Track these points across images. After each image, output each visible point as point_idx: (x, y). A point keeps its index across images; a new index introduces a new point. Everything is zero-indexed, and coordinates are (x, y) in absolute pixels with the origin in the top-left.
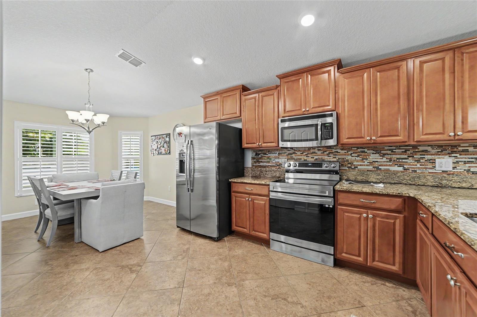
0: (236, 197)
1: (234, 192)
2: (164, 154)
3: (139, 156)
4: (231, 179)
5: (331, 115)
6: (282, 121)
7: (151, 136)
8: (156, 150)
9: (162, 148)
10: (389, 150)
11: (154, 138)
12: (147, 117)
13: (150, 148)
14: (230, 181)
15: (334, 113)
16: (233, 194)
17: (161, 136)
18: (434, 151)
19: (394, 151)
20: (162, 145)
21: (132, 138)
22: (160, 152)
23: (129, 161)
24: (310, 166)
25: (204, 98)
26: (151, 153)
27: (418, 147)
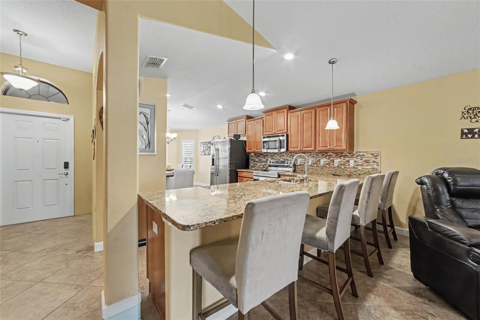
0: (240, 179)
1: (240, 177)
2: (207, 155)
3: (192, 156)
4: (237, 169)
5: (283, 136)
6: (264, 138)
7: (200, 143)
8: (202, 152)
9: (206, 151)
10: (316, 154)
11: (201, 144)
12: (197, 131)
13: (199, 151)
14: (237, 170)
15: (285, 134)
16: (238, 177)
17: (205, 143)
18: (334, 155)
19: (318, 155)
20: (206, 149)
21: (188, 144)
22: (205, 153)
23: (187, 159)
24: (280, 163)
25: (229, 121)
26: (199, 154)
27: (328, 153)
